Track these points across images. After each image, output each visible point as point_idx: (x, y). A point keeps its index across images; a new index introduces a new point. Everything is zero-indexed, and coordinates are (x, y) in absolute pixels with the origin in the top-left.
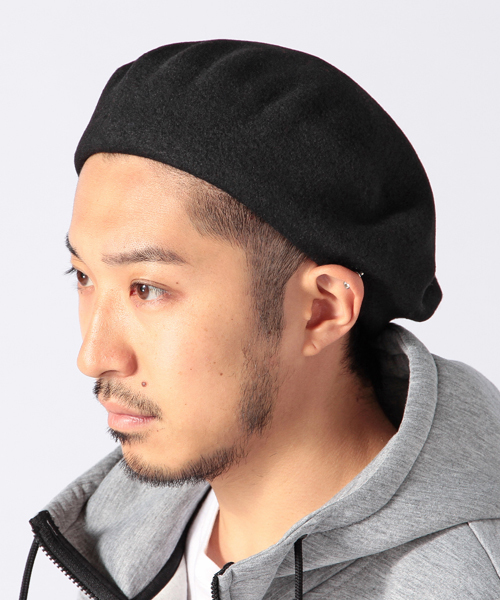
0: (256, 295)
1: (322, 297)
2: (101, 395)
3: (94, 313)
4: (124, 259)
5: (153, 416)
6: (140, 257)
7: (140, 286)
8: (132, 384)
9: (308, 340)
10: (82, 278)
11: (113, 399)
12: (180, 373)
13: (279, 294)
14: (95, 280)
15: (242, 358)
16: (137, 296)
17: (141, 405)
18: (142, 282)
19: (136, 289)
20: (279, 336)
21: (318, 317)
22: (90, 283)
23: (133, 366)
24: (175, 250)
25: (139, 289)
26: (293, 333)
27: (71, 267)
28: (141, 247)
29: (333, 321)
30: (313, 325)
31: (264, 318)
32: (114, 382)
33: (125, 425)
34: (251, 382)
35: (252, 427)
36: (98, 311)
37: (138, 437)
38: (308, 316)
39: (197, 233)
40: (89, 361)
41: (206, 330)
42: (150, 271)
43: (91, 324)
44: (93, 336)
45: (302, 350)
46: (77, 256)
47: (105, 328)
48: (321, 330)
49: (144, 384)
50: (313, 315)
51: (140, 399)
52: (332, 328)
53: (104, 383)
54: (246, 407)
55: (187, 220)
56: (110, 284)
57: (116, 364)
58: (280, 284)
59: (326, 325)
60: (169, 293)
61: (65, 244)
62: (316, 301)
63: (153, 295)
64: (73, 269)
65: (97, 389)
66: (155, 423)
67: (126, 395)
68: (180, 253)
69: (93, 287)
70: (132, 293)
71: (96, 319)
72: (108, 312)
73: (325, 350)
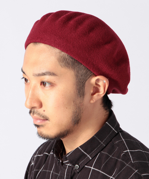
0: (77, 85)
1: (96, 86)
2: (31, 114)
3: (30, 90)
4: (39, 75)
5: (47, 120)
6: (44, 74)
7: (43, 82)
8: (41, 111)
9: (92, 99)
10: (26, 80)
11: (35, 115)
12: (55, 108)
13: (84, 85)
14: (30, 81)
15: (73, 104)
16: (42, 86)
17: (43, 117)
18: (44, 81)
19: (42, 83)
20: (84, 97)
21: (95, 92)
22: (28, 82)
23: (41, 105)
24: (54, 72)
25: (43, 83)
26: (87, 97)
27: (23, 77)
28: (44, 71)
29: (99, 93)
30: (93, 94)
31: (79, 92)
32: (35, 110)
33: (38, 122)
34: (75, 110)
35: (75, 124)
36: (31, 90)
37: (42, 126)
38: (92, 92)
39: (61, 67)
40: (28, 104)
41: (62, 95)
42: (47, 78)
43: (29, 93)
44: (30, 97)
45: (90, 101)
46: (25, 74)
47: (33, 95)
48: (95, 96)
49: (44, 111)
50: (93, 91)
51: (43, 115)
52: (98, 95)
53: (33, 111)
54: (74, 118)
55: (58, 63)
56: (35, 82)
57: (36, 105)
58: (84, 83)
59: (97, 94)
60: (52, 85)
61: (21, 71)
62: (94, 87)
63: (47, 85)
64: (23, 78)
65: (30, 112)
66: (47, 122)
67: (39, 114)
68: (55, 73)
69: (29, 83)
70: (41, 84)
71: (30, 92)
72: (34, 90)
73: (96, 102)
